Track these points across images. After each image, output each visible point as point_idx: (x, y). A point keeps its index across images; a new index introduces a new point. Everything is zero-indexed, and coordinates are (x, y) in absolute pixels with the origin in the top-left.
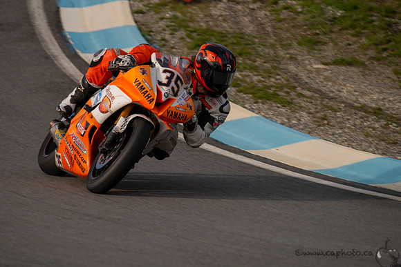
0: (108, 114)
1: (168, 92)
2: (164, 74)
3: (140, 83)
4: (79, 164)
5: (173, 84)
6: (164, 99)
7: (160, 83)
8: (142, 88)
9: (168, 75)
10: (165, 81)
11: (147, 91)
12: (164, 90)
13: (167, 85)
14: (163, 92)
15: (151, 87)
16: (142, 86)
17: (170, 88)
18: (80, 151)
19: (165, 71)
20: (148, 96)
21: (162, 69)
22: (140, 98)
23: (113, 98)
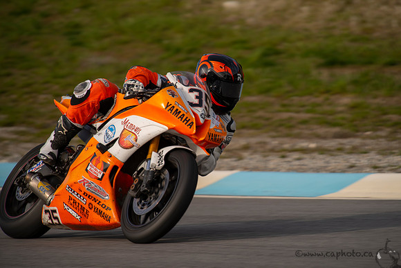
0: (134, 149)
1: (203, 112)
2: (191, 94)
3: (173, 107)
4: (100, 213)
5: (204, 103)
6: (202, 121)
7: (192, 105)
8: (177, 112)
9: (197, 94)
10: (196, 101)
11: (184, 115)
12: (199, 111)
13: (200, 105)
14: (199, 114)
15: (186, 109)
16: (177, 110)
17: (203, 108)
18: (97, 198)
19: (191, 91)
20: (187, 120)
21: (186, 89)
22: (177, 124)
23: (138, 129)
